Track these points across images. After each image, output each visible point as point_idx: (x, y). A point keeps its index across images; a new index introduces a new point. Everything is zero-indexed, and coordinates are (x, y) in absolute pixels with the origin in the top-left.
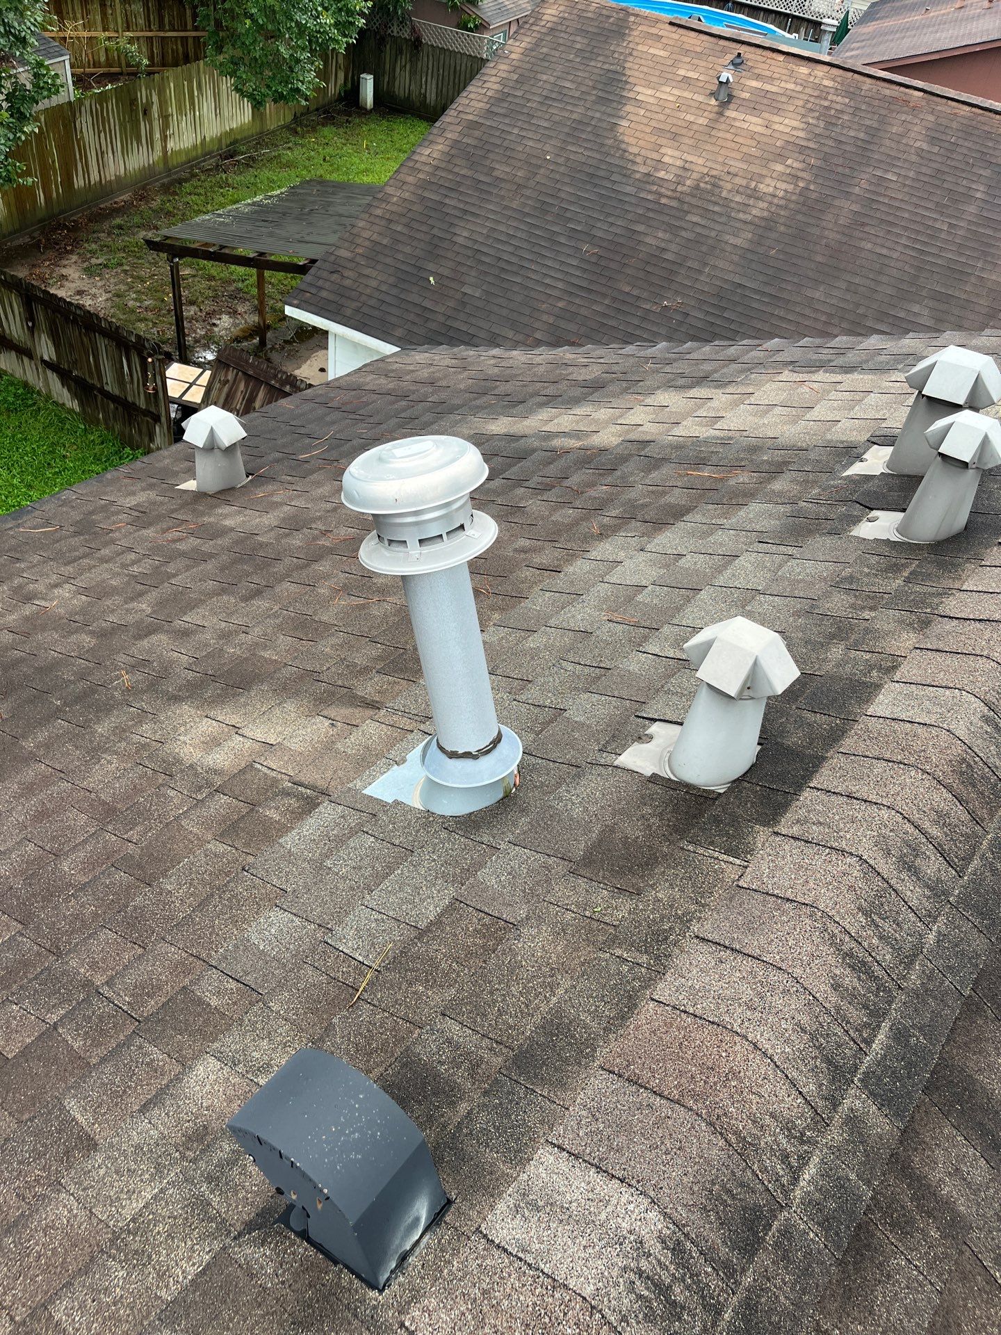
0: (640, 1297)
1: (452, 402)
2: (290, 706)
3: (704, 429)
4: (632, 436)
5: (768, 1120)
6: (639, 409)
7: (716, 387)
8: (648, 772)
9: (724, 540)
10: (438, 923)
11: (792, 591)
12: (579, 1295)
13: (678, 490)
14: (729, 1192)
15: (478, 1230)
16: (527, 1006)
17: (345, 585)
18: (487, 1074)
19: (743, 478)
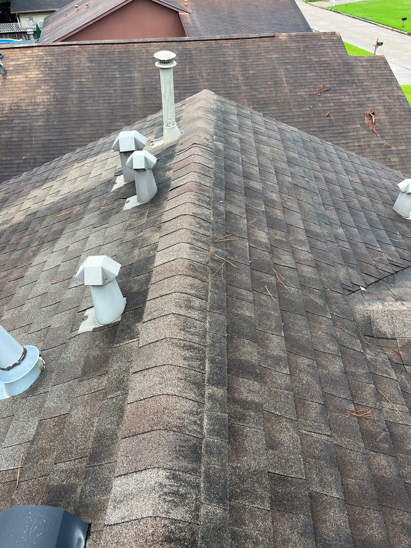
0: (169, 501)
4: (28, 213)
5: (183, 415)
6: (26, 202)
7: (52, 181)
8: (91, 329)
9: (81, 234)
10: (37, 433)
11: (113, 239)
12: (148, 517)
13: (56, 224)
14: (182, 446)
15: (105, 525)
16: (86, 438)
18: (82, 472)
19: (78, 208)
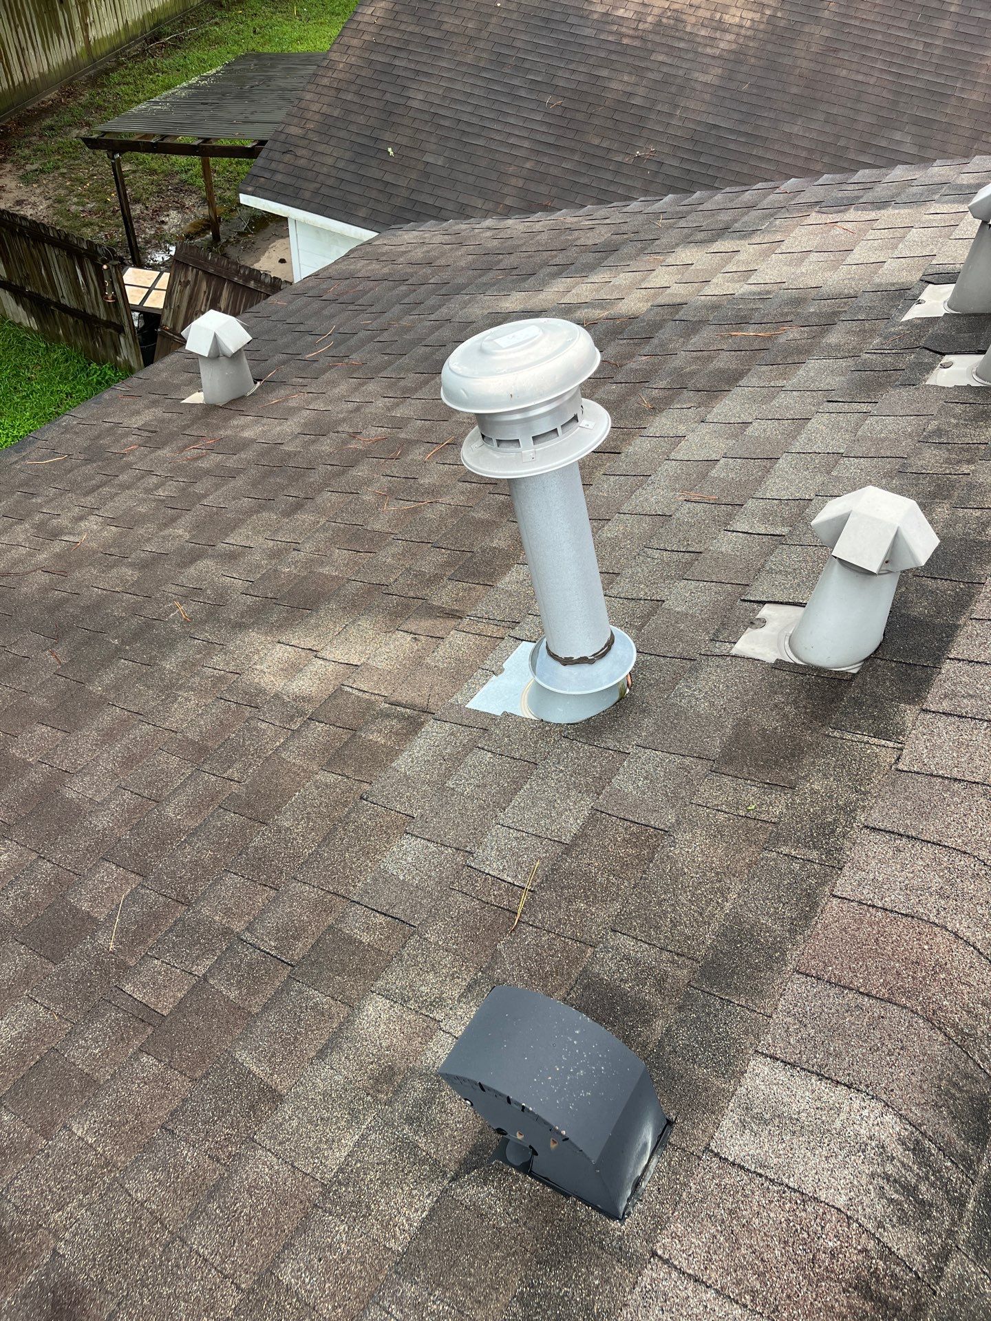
1: (456, 281)
2: (364, 623)
3: (737, 285)
4: (661, 300)
6: (660, 270)
7: (740, 238)
8: (772, 660)
9: (788, 402)
10: (582, 835)
11: (877, 450)
13: (725, 353)
14: (956, 1085)
15: (707, 1149)
17: (389, 489)
18: (676, 988)
19: (793, 334)
